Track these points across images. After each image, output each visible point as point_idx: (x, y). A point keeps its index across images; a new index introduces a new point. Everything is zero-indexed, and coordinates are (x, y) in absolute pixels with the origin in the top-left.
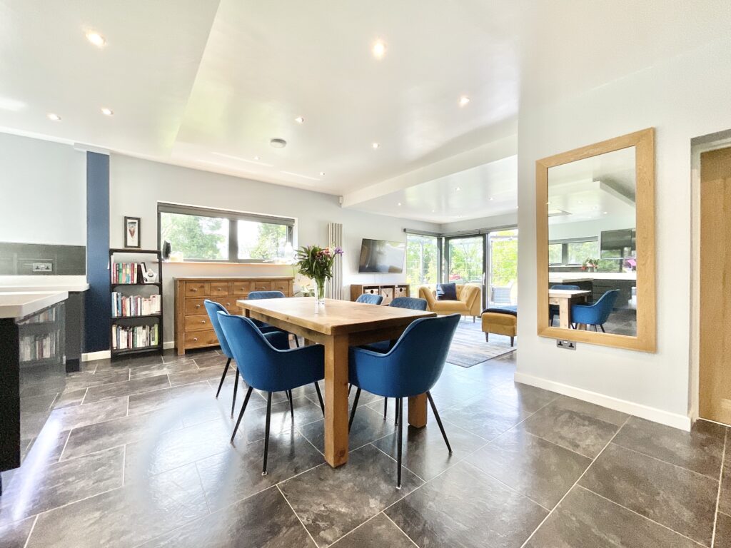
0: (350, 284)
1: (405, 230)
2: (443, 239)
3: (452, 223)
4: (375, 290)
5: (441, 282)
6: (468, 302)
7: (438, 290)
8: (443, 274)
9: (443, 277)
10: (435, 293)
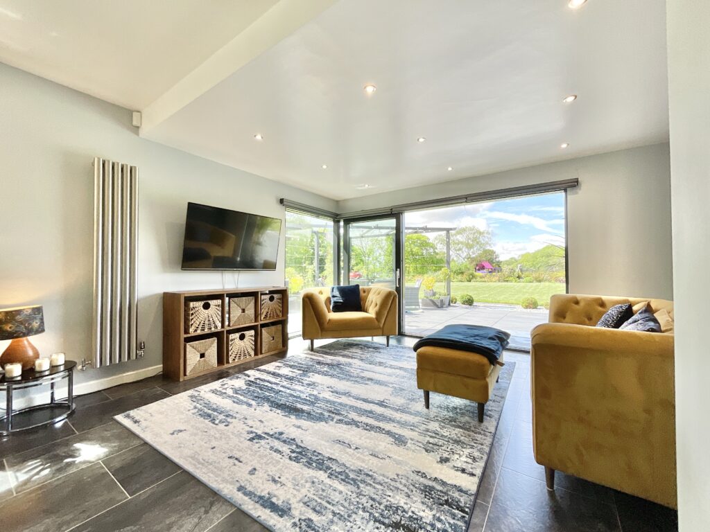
0: (162, 292)
1: (282, 201)
2: (342, 223)
3: (351, 199)
4: (212, 303)
5: (339, 283)
6: (379, 314)
7: (334, 296)
8: (342, 272)
9: (342, 276)
10: (328, 300)
